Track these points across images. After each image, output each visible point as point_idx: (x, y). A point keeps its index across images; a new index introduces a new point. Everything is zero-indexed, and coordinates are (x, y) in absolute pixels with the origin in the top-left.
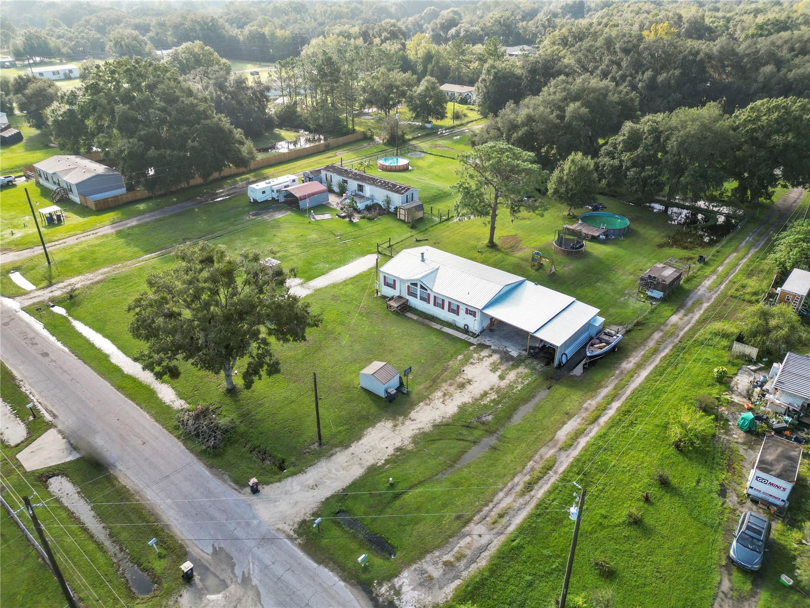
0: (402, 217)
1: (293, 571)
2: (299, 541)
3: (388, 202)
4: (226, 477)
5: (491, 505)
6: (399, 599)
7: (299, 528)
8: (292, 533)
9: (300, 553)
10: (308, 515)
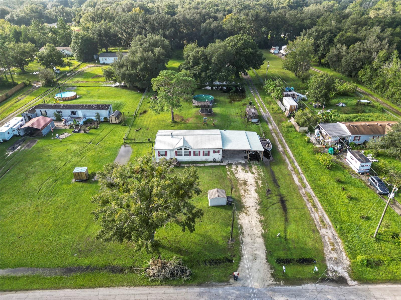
0: (114, 122)
1: (298, 296)
2: (282, 283)
3: (98, 116)
4: (214, 283)
5: (315, 220)
6: (339, 273)
7: (275, 278)
8: (275, 283)
9: (290, 287)
10: (269, 271)
